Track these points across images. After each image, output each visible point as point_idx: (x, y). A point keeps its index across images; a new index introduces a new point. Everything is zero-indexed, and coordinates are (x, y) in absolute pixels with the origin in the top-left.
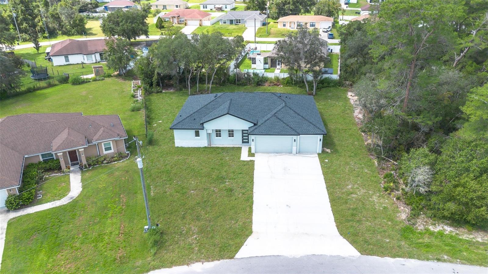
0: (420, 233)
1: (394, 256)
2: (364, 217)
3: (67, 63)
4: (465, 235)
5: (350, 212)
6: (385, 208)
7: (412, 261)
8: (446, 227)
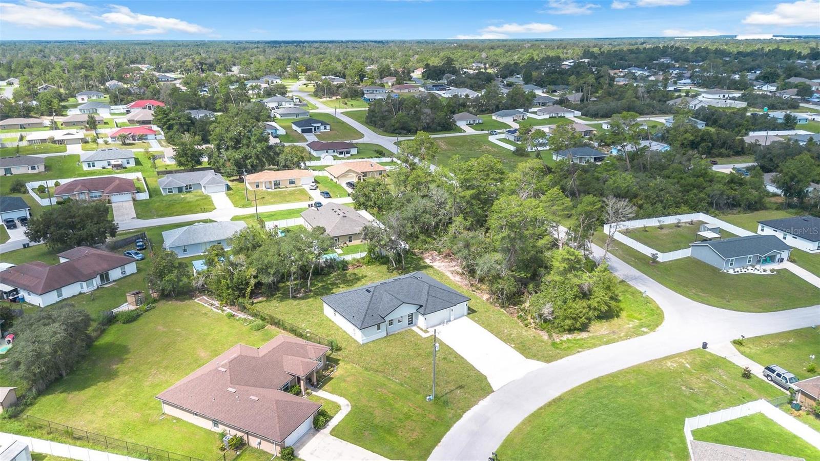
0: (560, 343)
1: (561, 359)
2: (529, 345)
3: (61, 298)
5: (520, 345)
6: (534, 336)
7: (570, 357)
8: (568, 336)
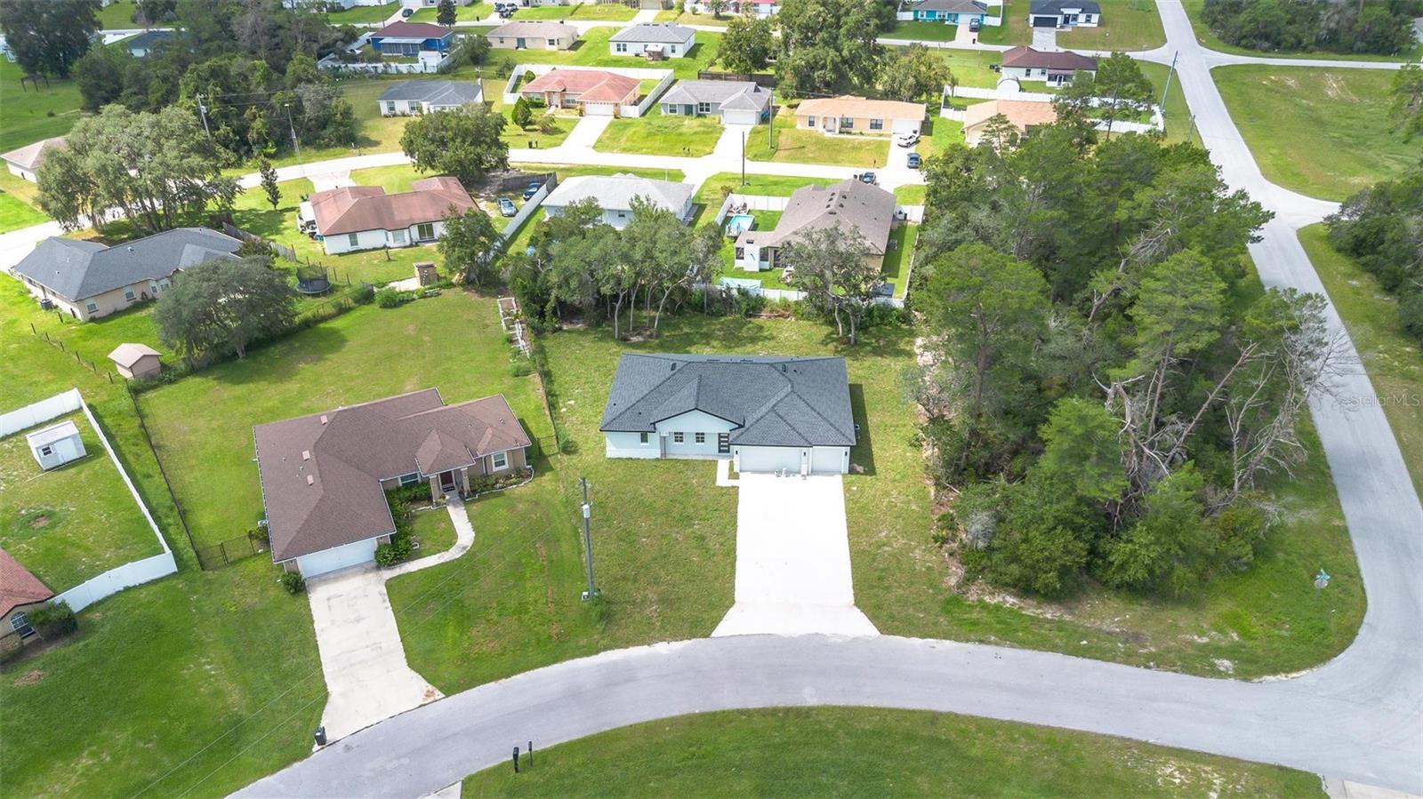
0: (970, 606)
1: (922, 637)
2: (895, 581)
4: (1031, 609)
5: (877, 574)
6: (929, 568)
7: (947, 643)
8: (1008, 598)
